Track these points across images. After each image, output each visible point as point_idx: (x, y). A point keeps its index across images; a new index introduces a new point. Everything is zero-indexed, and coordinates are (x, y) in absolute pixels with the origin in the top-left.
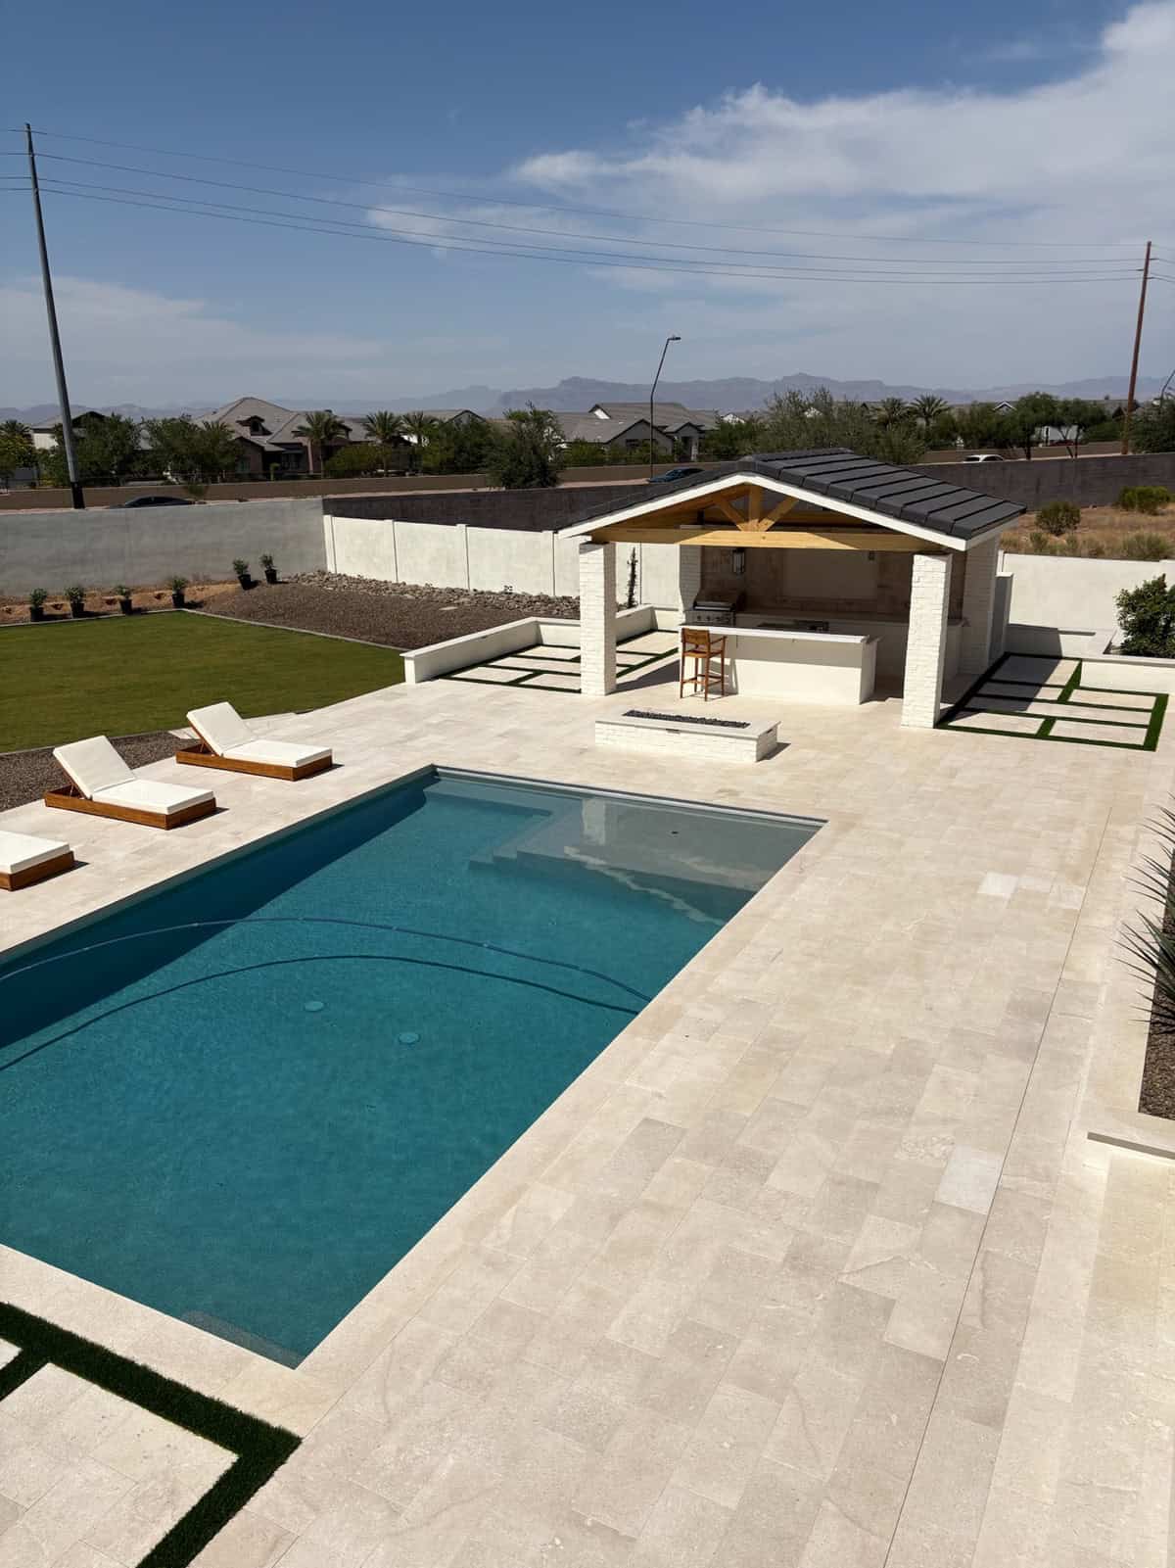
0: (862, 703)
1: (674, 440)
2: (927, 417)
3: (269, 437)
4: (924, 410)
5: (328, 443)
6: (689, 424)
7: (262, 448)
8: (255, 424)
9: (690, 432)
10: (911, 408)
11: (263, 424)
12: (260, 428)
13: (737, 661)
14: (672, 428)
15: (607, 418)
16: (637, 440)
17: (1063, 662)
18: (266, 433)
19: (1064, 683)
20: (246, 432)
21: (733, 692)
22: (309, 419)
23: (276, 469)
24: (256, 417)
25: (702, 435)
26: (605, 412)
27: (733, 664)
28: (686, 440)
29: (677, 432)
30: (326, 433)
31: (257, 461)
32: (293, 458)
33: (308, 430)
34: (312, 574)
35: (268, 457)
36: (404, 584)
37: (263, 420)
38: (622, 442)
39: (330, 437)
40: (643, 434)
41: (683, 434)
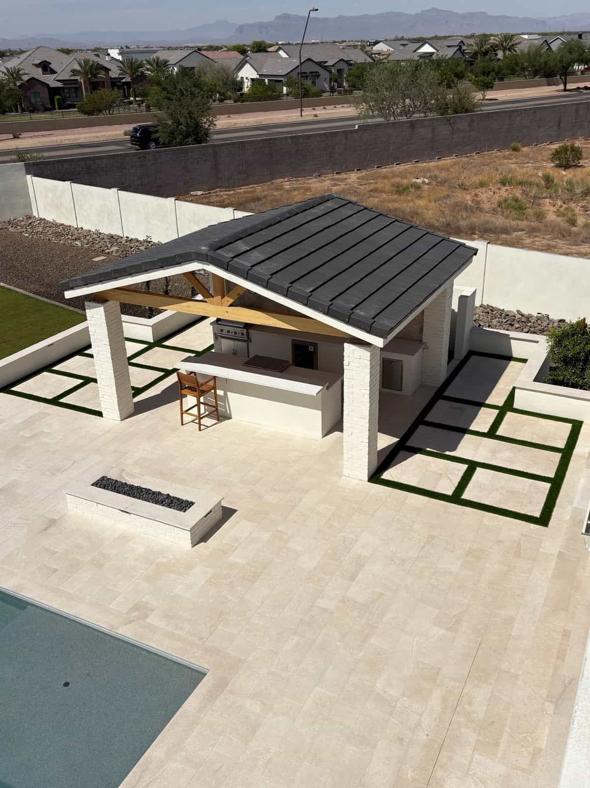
0: (325, 435)
1: (331, 72)
2: (504, 49)
3: (55, 75)
4: (502, 44)
5: (94, 80)
6: (342, 60)
7: (47, 86)
8: (45, 66)
9: (343, 66)
10: (493, 44)
11: (50, 65)
12: (49, 69)
13: (229, 394)
14: (330, 63)
15: (288, 57)
16: (306, 73)
17: (512, 363)
18: (53, 72)
19: (501, 404)
20: (38, 74)
21: (228, 417)
22: (80, 64)
23: (58, 100)
24: (45, 61)
25: (350, 67)
26: (284, 52)
27: (226, 394)
28: (340, 71)
29: (333, 66)
30: (91, 73)
31: (45, 95)
32: (73, 90)
33: (79, 71)
34: (21, 219)
35: (53, 91)
36: (82, 228)
37: (51, 64)
38: (294, 75)
39: (95, 76)
40: (309, 68)
41: (339, 66)
